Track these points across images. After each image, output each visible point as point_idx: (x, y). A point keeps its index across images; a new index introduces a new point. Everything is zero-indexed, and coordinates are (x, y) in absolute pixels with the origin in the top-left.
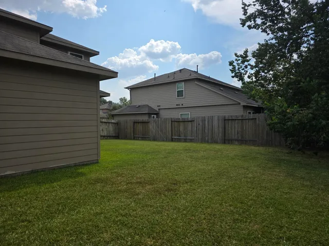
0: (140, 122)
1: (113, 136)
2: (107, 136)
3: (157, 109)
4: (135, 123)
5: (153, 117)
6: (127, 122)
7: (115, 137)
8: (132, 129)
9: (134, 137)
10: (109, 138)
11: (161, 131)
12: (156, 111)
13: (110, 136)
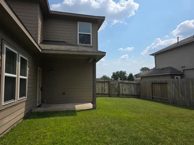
0: (158, 83)
1: (134, 95)
2: (129, 95)
3: (181, 70)
4: (153, 84)
5: (177, 78)
6: (146, 83)
7: (136, 96)
8: (151, 90)
9: (153, 98)
10: (131, 96)
11: (182, 94)
12: (181, 72)
13: (132, 95)
